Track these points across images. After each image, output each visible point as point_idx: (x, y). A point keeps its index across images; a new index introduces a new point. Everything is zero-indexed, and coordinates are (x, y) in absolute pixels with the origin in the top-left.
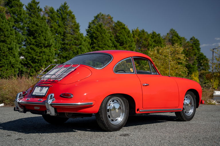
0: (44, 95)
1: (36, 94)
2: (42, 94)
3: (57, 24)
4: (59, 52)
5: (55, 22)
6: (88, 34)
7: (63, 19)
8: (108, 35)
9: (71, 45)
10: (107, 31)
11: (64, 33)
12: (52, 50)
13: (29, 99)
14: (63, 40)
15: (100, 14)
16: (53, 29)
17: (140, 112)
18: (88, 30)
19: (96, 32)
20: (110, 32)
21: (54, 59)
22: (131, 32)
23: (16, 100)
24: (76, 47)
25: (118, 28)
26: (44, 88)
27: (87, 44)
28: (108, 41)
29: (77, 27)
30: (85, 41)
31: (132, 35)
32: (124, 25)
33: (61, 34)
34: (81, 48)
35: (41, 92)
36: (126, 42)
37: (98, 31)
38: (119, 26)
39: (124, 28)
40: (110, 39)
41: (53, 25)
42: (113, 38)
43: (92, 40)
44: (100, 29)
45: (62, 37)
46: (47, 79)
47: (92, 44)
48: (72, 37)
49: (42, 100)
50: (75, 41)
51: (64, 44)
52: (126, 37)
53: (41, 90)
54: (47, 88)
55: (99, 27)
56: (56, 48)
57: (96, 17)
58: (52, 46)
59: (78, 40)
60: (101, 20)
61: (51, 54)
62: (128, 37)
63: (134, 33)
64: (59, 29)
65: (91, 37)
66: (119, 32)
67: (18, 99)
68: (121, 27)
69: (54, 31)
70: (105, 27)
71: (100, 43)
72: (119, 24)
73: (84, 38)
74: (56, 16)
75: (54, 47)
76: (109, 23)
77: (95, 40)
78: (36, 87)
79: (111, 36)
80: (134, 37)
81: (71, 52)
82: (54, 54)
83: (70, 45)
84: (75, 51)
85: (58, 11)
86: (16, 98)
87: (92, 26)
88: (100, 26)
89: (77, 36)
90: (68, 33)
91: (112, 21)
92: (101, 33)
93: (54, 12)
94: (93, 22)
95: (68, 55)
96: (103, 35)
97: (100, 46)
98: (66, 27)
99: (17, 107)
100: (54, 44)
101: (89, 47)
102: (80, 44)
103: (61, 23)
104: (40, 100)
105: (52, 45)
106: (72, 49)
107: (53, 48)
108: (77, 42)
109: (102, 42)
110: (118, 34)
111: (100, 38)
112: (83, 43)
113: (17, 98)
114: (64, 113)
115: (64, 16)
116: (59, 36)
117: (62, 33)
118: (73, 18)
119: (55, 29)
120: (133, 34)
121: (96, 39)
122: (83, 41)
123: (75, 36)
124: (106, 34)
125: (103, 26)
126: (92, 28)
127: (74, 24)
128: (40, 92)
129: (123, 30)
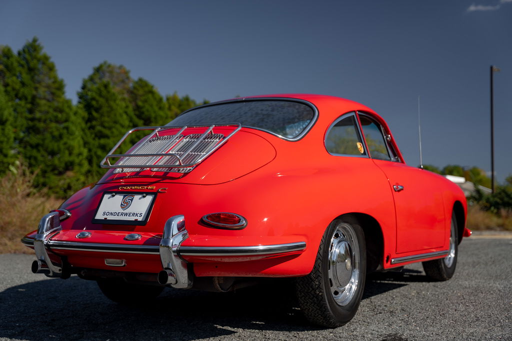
0: (140, 219)
1: (110, 218)
2: (132, 218)
3: (19, 80)
4: (22, 135)
5: (15, 75)
6: (81, 100)
7: (31, 70)
8: (122, 105)
9: (48, 122)
10: (120, 97)
11: (34, 97)
12: (6, 131)
13: (88, 234)
14: (31, 111)
15: (105, 63)
16: (9, 89)
17: (391, 264)
18: (81, 93)
19: (97, 98)
20: (124, 99)
21: (12, 148)
22: (164, 99)
23: (41, 237)
24: (58, 125)
25: (141, 92)
26: (137, 197)
27: (80, 120)
28: (121, 115)
29: (60, 87)
30: (75, 114)
31: (167, 106)
32: (152, 87)
33: (26, 99)
34: (67, 128)
35: (126, 211)
36: (155, 118)
37: (100, 95)
38: (142, 87)
39: (151, 92)
40: (126, 113)
41: (9, 81)
42: (130, 110)
43: (90, 114)
44: (104, 93)
45: (29, 106)
46: (138, 170)
47: (89, 120)
48: (50, 107)
49: (137, 236)
50: (55, 114)
51: (32, 120)
52: (156, 108)
53: (125, 205)
54: (149, 198)
55: (103, 89)
56: (16, 127)
57: (98, 70)
58: (8, 123)
59: (61, 111)
60: (107, 74)
61: (6, 139)
62: (160, 108)
63: (171, 101)
64: (22, 90)
65: (88, 107)
66: (143, 98)
67: (45, 236)
68: (146, 89)
69: (13, 94)
70: (115, 89)
71: (106, 119)
72: (142, 83)
73: (74, 109)
74: (15, 64)
75: (11, 125)
76: (123, 81)
77: (95, 114)
78: (106, 196)
79: (127, 107)
80: (170, 109)
81: (48, 135)
82: (12, 140)
83: (45, 121)
84: (56, 133)
85: (19, 54)
86: (40, 232)
87: (89, 85)
88: (106, 86)
89: (60, 105)
90: (40, 98)
91: (128, 78)
92: (107, 100)
93: (12, 56)
94: (91, 79)
95: (41, 142)
96: (112, 103)
97: (106, 125)
98: (38, 85)
99: (42, 261)
100: (11, 119)
101: (83, 125)
102: (66, 121)
103: (26, 77)
104: (133, 237)
105: (7, 120)
106: (50, 130)
107: (10, 127)
108: (60, 115)
109: (108, 117)
110: (140, 104)
111: (105, 109)
112: (73, 118)
113: (43, 233)
114: (212, 277)
115: (32, 65)
116: (23, 103)
117: (29, 98)
118: (51, 68)
119: (14, 89)
120: (169, 103)
121: (97, 110)
122: (71, 114)
123: (55, 104)
124: (118, 102)
125: (111, 86)
126: (89, 90)
127: (52, 80)
128: (121, 211)
129: (150, 96)
